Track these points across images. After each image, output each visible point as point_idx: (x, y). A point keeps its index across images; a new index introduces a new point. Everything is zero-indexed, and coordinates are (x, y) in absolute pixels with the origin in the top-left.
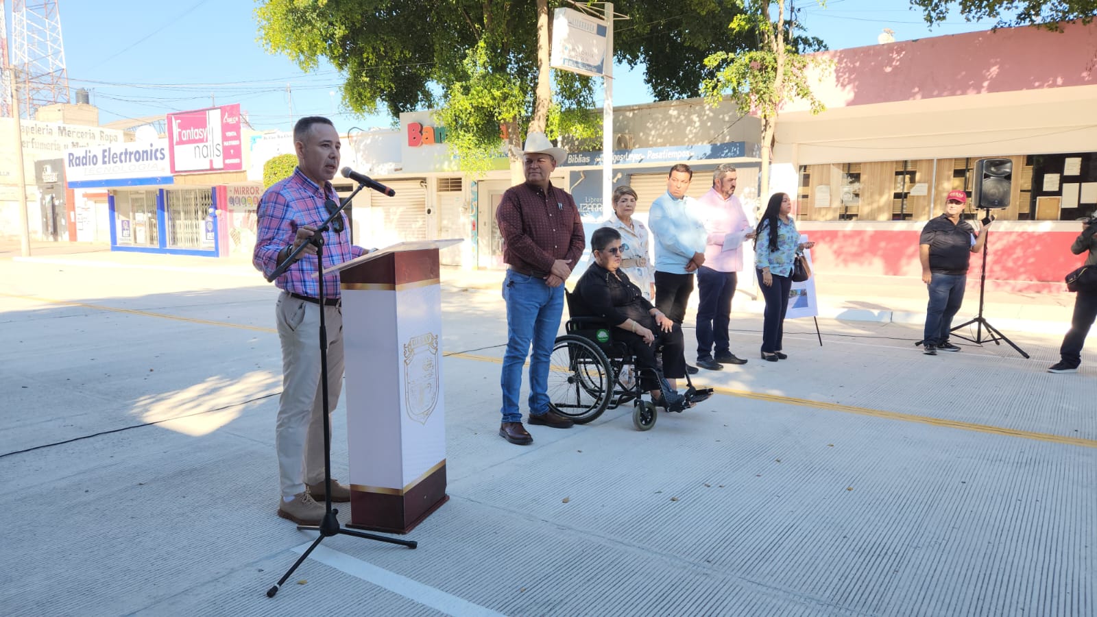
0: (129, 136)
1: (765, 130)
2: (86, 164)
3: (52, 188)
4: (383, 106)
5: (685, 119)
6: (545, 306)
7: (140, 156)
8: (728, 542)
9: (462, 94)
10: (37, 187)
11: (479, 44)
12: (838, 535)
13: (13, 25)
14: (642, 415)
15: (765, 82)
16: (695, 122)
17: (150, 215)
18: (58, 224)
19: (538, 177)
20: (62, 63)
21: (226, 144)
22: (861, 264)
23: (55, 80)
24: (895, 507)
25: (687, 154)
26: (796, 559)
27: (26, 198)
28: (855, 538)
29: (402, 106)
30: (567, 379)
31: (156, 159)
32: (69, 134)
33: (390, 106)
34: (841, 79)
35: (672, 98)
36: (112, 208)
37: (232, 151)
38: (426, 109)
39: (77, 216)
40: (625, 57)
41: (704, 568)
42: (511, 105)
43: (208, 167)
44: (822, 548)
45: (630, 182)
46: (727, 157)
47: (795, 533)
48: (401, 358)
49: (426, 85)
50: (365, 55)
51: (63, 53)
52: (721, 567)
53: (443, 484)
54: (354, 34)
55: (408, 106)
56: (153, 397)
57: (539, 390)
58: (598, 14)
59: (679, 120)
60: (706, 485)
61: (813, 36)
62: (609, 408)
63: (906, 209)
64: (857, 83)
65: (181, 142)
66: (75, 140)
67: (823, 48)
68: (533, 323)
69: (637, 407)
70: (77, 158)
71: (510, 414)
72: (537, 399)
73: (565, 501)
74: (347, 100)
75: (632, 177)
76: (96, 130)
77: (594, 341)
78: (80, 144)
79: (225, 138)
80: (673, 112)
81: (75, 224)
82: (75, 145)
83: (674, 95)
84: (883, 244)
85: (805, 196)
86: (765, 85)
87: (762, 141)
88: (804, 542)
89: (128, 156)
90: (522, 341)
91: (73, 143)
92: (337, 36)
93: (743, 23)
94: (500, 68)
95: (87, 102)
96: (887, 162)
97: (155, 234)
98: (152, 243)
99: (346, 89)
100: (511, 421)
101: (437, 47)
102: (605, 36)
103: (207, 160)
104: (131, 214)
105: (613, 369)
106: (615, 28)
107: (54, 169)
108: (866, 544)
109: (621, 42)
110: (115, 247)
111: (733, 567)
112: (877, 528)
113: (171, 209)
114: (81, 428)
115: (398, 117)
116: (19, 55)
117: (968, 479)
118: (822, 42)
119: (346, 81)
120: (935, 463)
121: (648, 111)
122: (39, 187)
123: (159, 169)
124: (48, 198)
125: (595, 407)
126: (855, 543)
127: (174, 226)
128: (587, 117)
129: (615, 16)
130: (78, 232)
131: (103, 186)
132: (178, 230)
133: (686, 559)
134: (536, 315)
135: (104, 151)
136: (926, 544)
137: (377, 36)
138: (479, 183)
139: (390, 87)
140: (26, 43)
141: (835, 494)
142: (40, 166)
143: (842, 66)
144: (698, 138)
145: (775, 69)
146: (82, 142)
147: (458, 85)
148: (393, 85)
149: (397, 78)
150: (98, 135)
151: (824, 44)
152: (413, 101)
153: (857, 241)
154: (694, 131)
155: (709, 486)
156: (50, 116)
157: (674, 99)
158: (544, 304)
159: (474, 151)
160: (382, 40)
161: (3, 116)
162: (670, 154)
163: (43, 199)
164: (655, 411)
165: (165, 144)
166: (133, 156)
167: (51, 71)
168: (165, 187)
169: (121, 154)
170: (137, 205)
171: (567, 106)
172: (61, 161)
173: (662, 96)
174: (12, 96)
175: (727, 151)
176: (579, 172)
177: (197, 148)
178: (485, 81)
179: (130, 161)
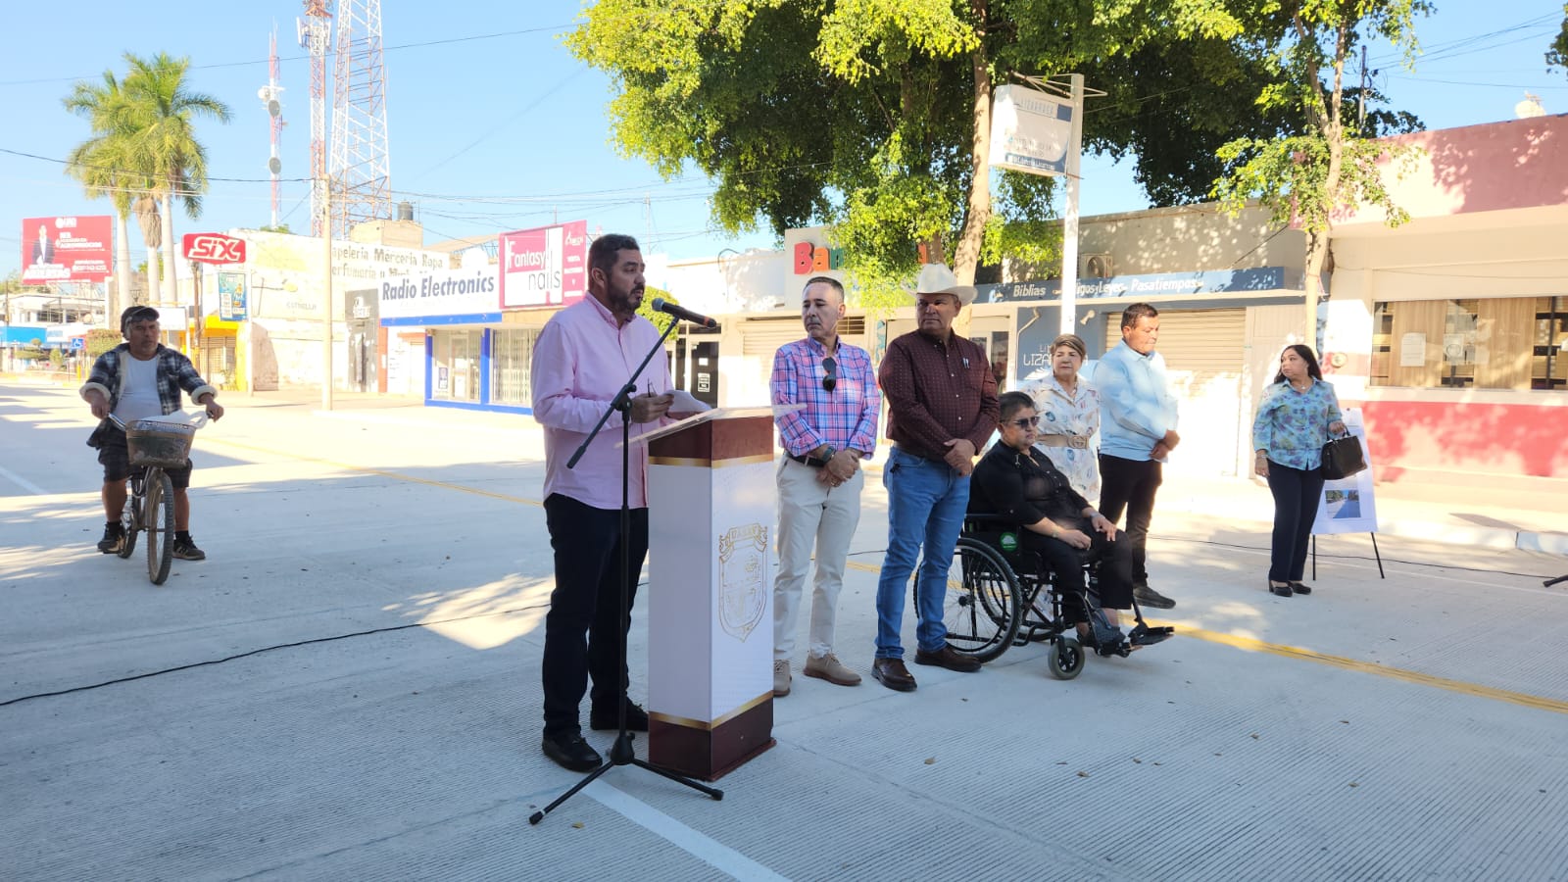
0: (456, 261)
1: (1312, 250)
2: (403, 297)
3: (363, 325)
4: (764, 221)
5: (1196, 234)
6: (942, 499)
7: (465, 287)
8: (1145, 838)
9: (866, 204)
10: (345, 324)
11: (892, 137)
12: (1313, 845)
13: (334, 124)
14: (1061, 656)
15: (1311, 181)
16: (1212, 239)
17: (472, 361)
18: (367, 370)
19: (935, 325)
20: (385, 169)
21: (567, 271)
22: (1484, 460)
23: (376, 191)
24: (1418, 817)
25: (1192, 284)
26: (1239, 869)
27: (332, 337)
28: (1339, 852)
29: (789, 221)
30: (957, 599)
31: (484, 290)
32: (387, 258)
33: (773, 221)
34: (1443, 174)
35: (1178, 202)
36: (430, 352)
37: (574, 281)
38: (822, 223)
39: (390, 362)
40: (1106, 146)
41: (1100, 867)
42: (932, 218)
43: (544, 301)
44: (1282, 861)
45: (1107, 324)
46: (1257, 289)
47: (1249, 835)
48: (716, 553)
49: (822, 191)
50: (742, 157)
51: (387, 157)
52: (1125, 868)
53: (769, 723)
54: (729, 129)
55: (798, 220)
56: (441, 595)
57: (932, 617)
58: (1061, 91)
59: (1187, 237)
60: (1135, 760)
61: (1401, 110)
62: (1015, 644)
63: (1554, 371)
64: (1469, 182)
65: (514, 269)
66: (393, 264)
67: (1416, 129)
68: (924, 522)
69: (1055, 645)
70: (393, 289)
71: (887, 648)
72: (929, 628)
73: (929, 762)
74: (718, 214)
75: (1111, 316)
76: (418, 254)
77: (996, 549)
78: (399, 272)
79: (566, 264)
80: (1179, 223)
81: (386, 371)
82: (393, 272)
83: (1180, 198)
84: (1521, 431)
85: (1385, 349)
86: (1310, 186)
87: (1308, 266)
88: (1258, 849)
89: (451, 287)
90: (909, 547)
91: (390, 269)
92: (708, 132)
93: (1277, 97)
94: (920, 169)
95: (412, 219)
96: (1521, 299)
97: (477, 386)
98: (473, 397)
99: (717, 199)
100: (888, 656)
101: (836, 143)
102: (1069, 120)
103: (544, 292)
104: (450, 360)
105: (1022, 590)
106: (1085, 108)
107: (367, 302)
108: (1353, 861)
109: (1098, 126)
110: (429, 402)
111: (1143, 870)
112: (1379, 841)
113: (498, 353)
114: (359, 622)
115: (783, 235)
116: (338, 162)
117: (1551, 788)
118: (1416, 118)
119: (718, 190)
120: (1506, 760)
121: (1137, 222)
122: (349, 324)
123: (484, 303)
124: (358, 337)
125: (994, 641)
126: (1337, 858)
127: (499, 376)
128: (1041, 231)
129: (1086, 92)
130: (390, 381)
131: (422, 324)
132: (505, 381)
133: (1078, 853)
134: (928, 512)
135: (425, 280)
136: (1450, 870)
137: (759, 130)
138: (890, 324)
139: (775, 196)
140: (346, 145)
141: (1329, 789)
142: (351, 298)
143: (1444, 154)
144: (1215, 263)
145: (1327, 162)
146: (401, 268)
147: (860, 192)
148: (777, 194)
149: (783, 182)
150: (420, 260)
151: (1418, 122)
152: (804, 213)
153: (1477, 424)
154: (1211, 251)
155: (1139, 762)
156: (368, 235)
157: (1181, 203)
158: (941, 497)
159: (880, 280)
160: (766, 135)
161: (314, 236)
162: (1166, 283)
163: (352, 338)
164: (1083, 653)
165: (495, 271)
166: (457, 287)
167: (373, 179)
168: (492, 326)
169: (444, 284)
170: (458, 348)
171: (1013, 218)
172: (376, 291)
173: (1163, 200)
174: (324, 213)
175: (1257, 280)
176: (1032, 308)
177: (532, 277)
178: (897, 186)
179: (453, 293)
